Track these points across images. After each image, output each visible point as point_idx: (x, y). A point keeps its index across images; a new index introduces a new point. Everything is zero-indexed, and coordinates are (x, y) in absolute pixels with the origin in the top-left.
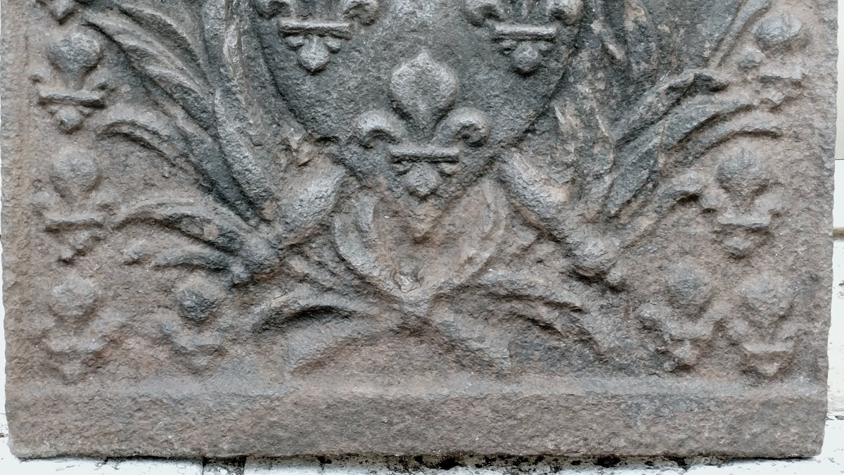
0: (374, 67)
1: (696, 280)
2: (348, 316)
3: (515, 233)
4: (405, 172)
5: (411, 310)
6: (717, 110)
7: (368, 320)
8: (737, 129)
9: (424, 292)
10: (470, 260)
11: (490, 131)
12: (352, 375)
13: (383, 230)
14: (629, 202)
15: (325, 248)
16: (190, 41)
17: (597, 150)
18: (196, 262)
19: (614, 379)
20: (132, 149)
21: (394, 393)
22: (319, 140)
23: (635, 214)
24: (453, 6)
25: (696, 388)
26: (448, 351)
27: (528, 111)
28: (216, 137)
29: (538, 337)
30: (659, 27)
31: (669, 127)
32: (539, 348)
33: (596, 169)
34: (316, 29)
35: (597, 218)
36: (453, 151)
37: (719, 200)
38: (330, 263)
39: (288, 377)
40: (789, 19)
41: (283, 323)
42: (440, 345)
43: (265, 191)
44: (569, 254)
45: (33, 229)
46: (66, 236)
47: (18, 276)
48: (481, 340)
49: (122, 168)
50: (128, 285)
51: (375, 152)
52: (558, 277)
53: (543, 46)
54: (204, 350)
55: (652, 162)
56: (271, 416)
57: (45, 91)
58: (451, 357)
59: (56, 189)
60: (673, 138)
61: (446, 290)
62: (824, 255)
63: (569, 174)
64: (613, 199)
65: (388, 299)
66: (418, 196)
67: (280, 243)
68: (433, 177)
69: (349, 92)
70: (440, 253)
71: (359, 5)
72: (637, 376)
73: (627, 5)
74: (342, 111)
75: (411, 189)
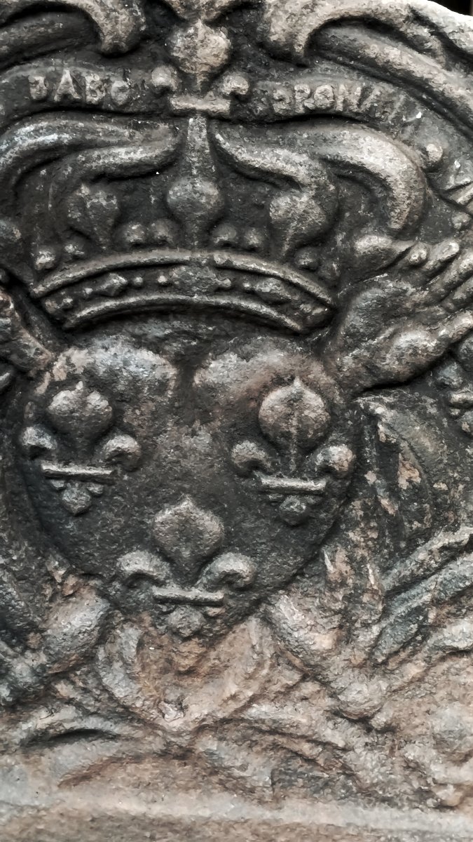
0: (137, 512)
1: (462, 731)
2: (115, 737)
3: (280, 672)
4: (168, 612)
5: (173, 739)
7: (133, 742)
9: (187, 724)
10: (233, 697)
11: (256, 578)
12: (118, 789)
13: (148, 661)
14: (396, 653)
15: (90, 676)
17: (365, 598)
19: (376, 809)
21: (157, 810)
22: (84, 575)
23: (404, 662)
24: (218, 458)
25: (458, 826)
26: (211, 774)
27: (295, 558)
29: (302, 766)
30: (435, 486)
31: (442, 582)
32: (302, 776)
33: (364, 618)
34: (78, 475)
35: (365, 664)
36: (218, 596)
38: (94, 690)
39: (55, 789)
41: (50, 740)
42: (205, 769)
43: (27, 625)
44: (333, 695)
48: (243, 768)
51: (138, 590)
52: (322, 715)
53: (311, 500)
55: (421, 618)
56: (39, 824)
58: (215, 779)
60: (446, 594)
61: (210, 721)
63: (336, 620)
64: (380, 647)
65: (152, 726)
66: (182, 637)
67: (44, 671)
68: (196, 619)
69: (112, 534)
70: (206, 683)
71: (120, 455)
72: (400, 808)
73: (401, 465)
74: (104, 552)
75: (174, 630)
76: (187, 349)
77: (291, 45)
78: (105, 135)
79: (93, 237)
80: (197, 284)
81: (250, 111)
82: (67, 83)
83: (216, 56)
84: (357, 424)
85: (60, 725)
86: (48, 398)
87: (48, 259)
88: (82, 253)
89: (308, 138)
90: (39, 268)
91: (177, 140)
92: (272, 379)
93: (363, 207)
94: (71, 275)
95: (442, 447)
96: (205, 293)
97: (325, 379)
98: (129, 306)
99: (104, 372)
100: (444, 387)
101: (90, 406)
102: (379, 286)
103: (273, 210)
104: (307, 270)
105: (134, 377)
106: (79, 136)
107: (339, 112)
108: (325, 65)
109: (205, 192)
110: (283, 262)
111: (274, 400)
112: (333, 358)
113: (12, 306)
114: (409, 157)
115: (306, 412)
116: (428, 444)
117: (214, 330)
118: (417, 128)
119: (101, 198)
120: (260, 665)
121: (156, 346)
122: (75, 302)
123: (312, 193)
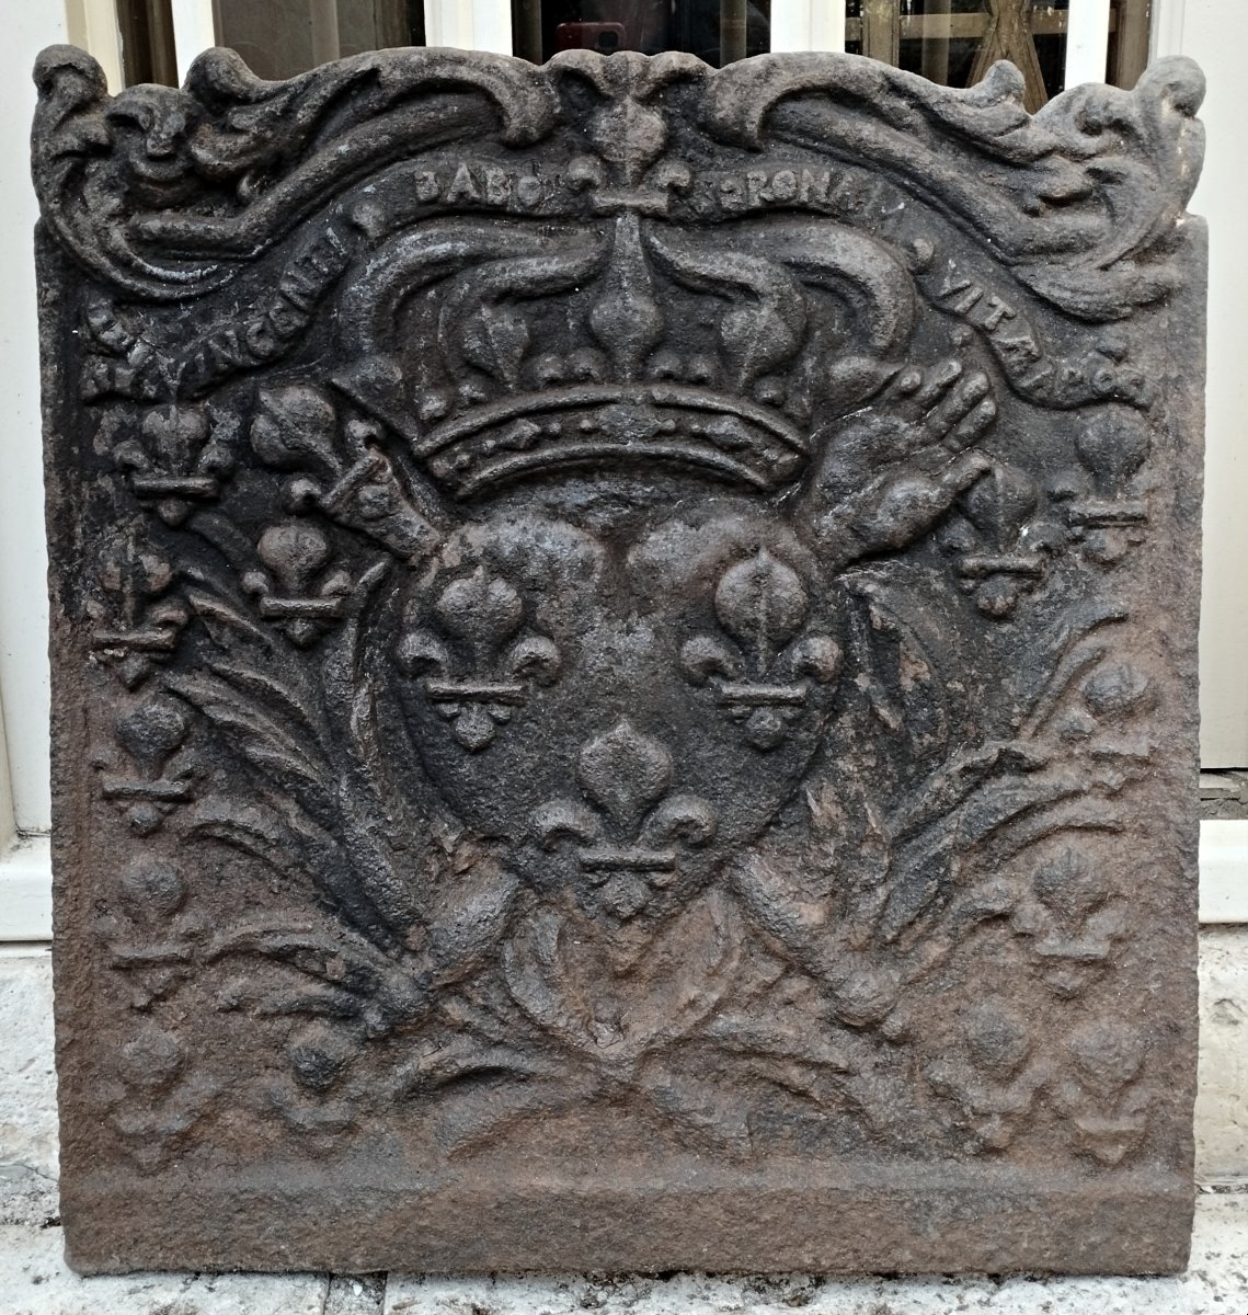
0: (556, 743)
1: (1006, 1032)
2: (526, 1078)
3: (754, 965)
4: (601, 884)
5: (610, 1073)
6: (1032, 799)
7: (553, 1084)
8: (1060, 824)
9: (629, 1049)
10: (692, 1004)
11: (717, 827)
12: (532, 1159)
13: (572, 961)
14: (911, 924)
15: (492, 987)
16: (305, 712)
17: (865, 851)
18: (316, 1008)
19: (895, 1165)
20: (228, 855)
21: (588, 1186)
22: (484, 840)
23: (921, 939)
24: (663, 661)
25: (1010, 1179)
26: (663, 1126)
27: (769, 799)
28: (341, 840)
29: (788, 1105)
30: (949, 685)
31: (965, 820)
32: (790, 1120)
33: (865, 878)
34: (477, 694)
35: (869, 945)
36: (667, 856)
37: (1037, 921)
38: (499, 1008)
39: (444, 1163)
40: (1130, 674)
41: (436, 1089)
42: (653, 1118)
43: (408, 913)
44: (829, 993)
45: (97, 965)
46: (141, 976)
47: (75, 1032)
48: (709, 1111)
49: (216, 882)
50: (224, 1038)
51: (559, 856)
52: (815, 1025)
53: (788, 713)
54: (326, 1127)
55: (942, 870)
56: (421, 1218)
57: (111, 782)
58: (667, 1134)
59: (127, 912)
60: (971, 835)
61: (660, 1044)
62: (1185, 998)
63: (827, 884)
64: (889, 919)
65: (579, 1057)
66: (619, 918)
67: (430, 982)
68: (639, 892)
69: (522, 777)
70: (651, 991)
71: (535, 662)
72: (927, 1160)
73: (903, 657)
74: (513, 803)
75: (610, 908)
76: (616, 520)
77: (742, 123)
78: (512, 244)
79: (496, 373)
80: (630, 427)
81: (692, 208)
82: (464, 178)
83: (650, 139)
84: (842, 610)
85: (452, 1062)
86: (436, 592)
87: (437, 405)
88: (482, 395)
89: (766, 238)
90: (426, 417)
91: (602, 246)
92: (731, 551)
93: (837, 323)
94: (468, 424)
95: (954, 635)
96: (642, 439)
97: (798, 549)
98: (543, 462)
99: (511, 552)
100: (952, 551)
101: (493, 598)
102: (863, 422)
103: (725, 329)
104: (771, 404)
105: (550, 557)
106: (477, 245)
107: (804, 203)
108: (783, 149)
109: (639, 308)
110: (739, 396)
111: (735, 578)
112: (808, 521)
113: (389, 470)
114: (892, 257)
115: (777, 592)
116: (936, 630)
117: (653, 491)
118: (899, 221)
119: (506, 324)
120: (727, 954)
121: (576, 518)
122: (472, 460)
123: (774, 305)
